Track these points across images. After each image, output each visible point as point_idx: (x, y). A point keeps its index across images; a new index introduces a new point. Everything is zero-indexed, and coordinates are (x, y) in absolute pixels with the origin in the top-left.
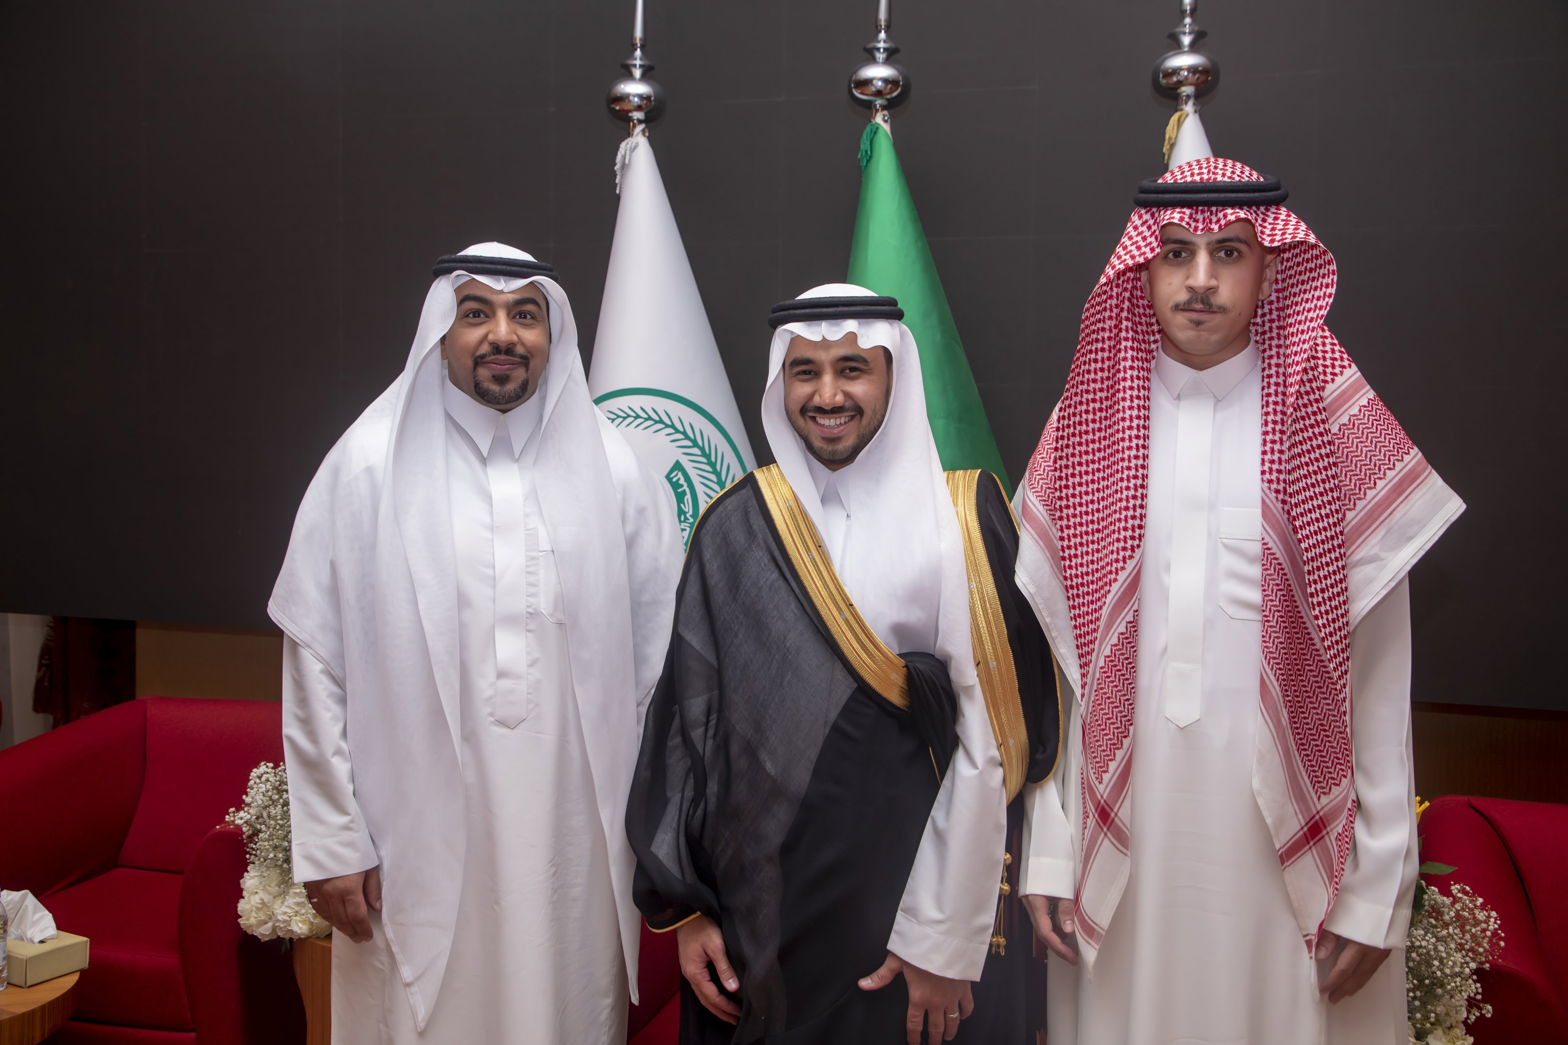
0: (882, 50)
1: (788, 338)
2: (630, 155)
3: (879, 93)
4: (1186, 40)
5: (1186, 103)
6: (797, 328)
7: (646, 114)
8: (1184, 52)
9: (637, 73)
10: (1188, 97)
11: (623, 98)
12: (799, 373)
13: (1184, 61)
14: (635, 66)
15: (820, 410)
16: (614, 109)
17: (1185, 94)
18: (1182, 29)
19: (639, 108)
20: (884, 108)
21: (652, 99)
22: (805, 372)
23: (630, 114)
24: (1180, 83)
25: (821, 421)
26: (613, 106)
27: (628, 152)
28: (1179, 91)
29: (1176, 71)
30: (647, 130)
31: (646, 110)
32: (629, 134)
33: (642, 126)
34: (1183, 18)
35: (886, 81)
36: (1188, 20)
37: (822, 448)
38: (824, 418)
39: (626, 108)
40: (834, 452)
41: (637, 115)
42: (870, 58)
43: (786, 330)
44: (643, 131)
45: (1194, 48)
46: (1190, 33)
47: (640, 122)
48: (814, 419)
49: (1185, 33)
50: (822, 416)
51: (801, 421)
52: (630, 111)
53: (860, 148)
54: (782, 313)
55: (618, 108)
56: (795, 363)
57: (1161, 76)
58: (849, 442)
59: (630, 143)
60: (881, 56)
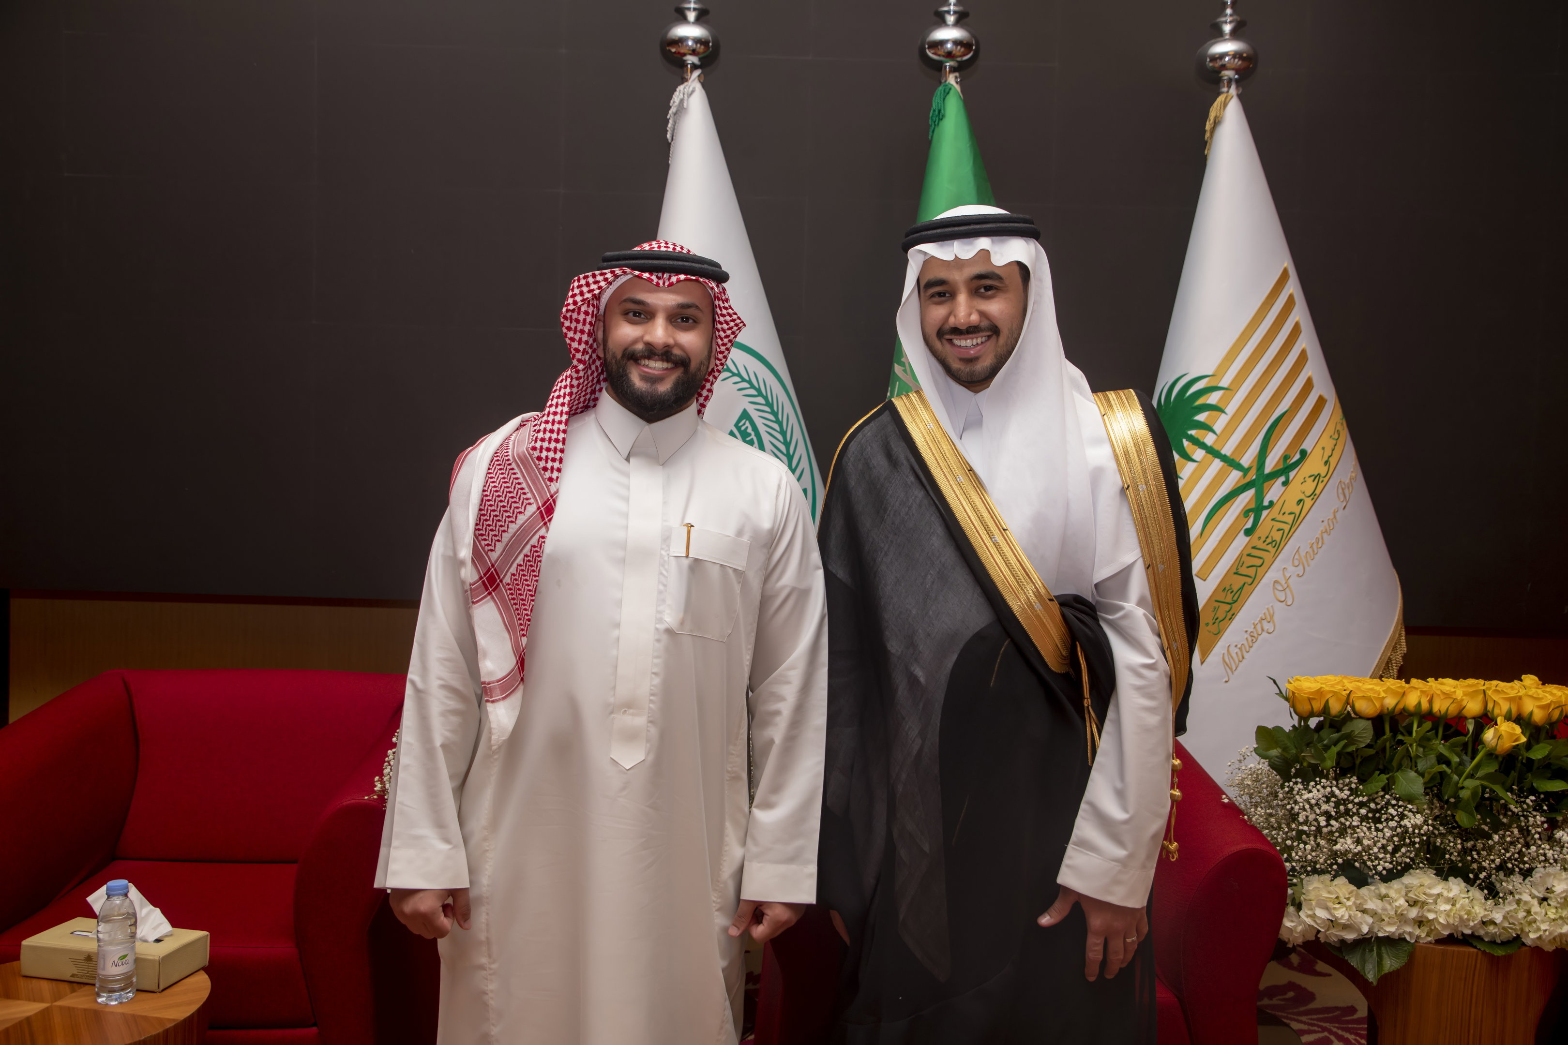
0: (952, 13)
1: (921, 259)
2: (688, 100)
3: (949, 55)
4: (1227, 28)
5: (1229, 87)
6: (930, 249)
7: (700, 59)
8: (1226, 39)
9: (692, 16)
10: (1230, 81)
11: (681, 40)
12: (932, 296)
13: (1226, 47)
14: (689, 9)
15: (957, 331)
16: (670, 51)
17: (1226, 78)
18: (1223, 19)
19: (694, 52)
20: (953, 70)
21: (711, 44)
22: (941, 294)
23: (685, 58)
24: (1224, 67)
25: (957, 342)
26: (668, 48)
27: (686, 96)
28: (1221, 75)
29: (1222, 56)
30: (702, 75)
31: (701, 56)
32: (684, 80)
33: (697, 73)
34: (1224, 9)
35: (956, 43)
36: (1229, 11)
37: (960, 369)
38: (960, 339)
39: (682, 51)
40: (972, 373)
41: (691, 59)
42: (940, 21)
43: (920, 251)
44: (699, 76)
45: (1235, 35)
46: (1230, 22)
47: (695, 67)
48: (950, 341)
49: (1226, 22)
50: (958, 337)
51: (938, 345)
52: (685, 55)
53: (931, 105)
54: (915, 235)
55: (673, 50)
56: (930, 284)
57: (1208, 60)
58: (986, 362)
59: (687, 88)
60: (951, 19)
